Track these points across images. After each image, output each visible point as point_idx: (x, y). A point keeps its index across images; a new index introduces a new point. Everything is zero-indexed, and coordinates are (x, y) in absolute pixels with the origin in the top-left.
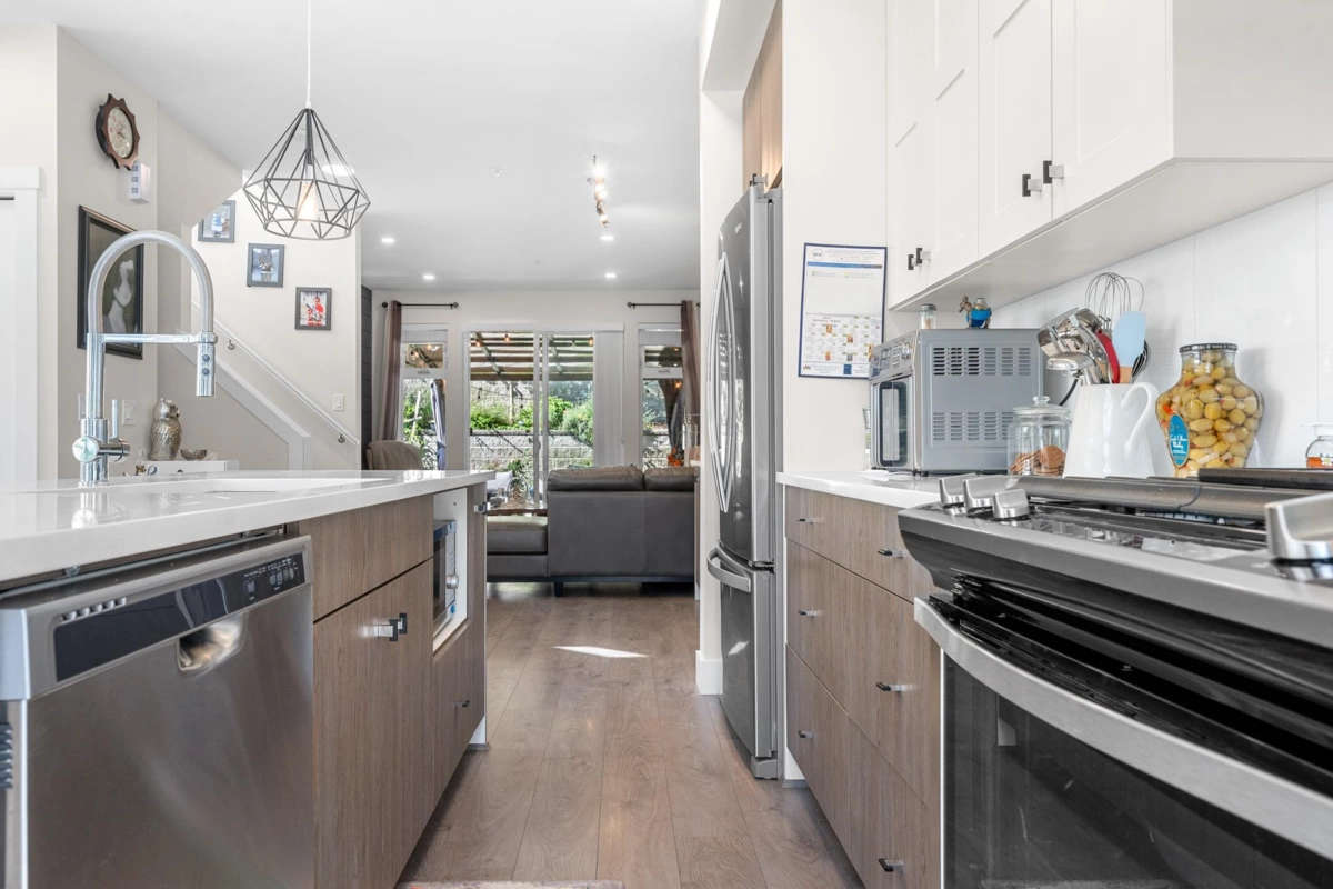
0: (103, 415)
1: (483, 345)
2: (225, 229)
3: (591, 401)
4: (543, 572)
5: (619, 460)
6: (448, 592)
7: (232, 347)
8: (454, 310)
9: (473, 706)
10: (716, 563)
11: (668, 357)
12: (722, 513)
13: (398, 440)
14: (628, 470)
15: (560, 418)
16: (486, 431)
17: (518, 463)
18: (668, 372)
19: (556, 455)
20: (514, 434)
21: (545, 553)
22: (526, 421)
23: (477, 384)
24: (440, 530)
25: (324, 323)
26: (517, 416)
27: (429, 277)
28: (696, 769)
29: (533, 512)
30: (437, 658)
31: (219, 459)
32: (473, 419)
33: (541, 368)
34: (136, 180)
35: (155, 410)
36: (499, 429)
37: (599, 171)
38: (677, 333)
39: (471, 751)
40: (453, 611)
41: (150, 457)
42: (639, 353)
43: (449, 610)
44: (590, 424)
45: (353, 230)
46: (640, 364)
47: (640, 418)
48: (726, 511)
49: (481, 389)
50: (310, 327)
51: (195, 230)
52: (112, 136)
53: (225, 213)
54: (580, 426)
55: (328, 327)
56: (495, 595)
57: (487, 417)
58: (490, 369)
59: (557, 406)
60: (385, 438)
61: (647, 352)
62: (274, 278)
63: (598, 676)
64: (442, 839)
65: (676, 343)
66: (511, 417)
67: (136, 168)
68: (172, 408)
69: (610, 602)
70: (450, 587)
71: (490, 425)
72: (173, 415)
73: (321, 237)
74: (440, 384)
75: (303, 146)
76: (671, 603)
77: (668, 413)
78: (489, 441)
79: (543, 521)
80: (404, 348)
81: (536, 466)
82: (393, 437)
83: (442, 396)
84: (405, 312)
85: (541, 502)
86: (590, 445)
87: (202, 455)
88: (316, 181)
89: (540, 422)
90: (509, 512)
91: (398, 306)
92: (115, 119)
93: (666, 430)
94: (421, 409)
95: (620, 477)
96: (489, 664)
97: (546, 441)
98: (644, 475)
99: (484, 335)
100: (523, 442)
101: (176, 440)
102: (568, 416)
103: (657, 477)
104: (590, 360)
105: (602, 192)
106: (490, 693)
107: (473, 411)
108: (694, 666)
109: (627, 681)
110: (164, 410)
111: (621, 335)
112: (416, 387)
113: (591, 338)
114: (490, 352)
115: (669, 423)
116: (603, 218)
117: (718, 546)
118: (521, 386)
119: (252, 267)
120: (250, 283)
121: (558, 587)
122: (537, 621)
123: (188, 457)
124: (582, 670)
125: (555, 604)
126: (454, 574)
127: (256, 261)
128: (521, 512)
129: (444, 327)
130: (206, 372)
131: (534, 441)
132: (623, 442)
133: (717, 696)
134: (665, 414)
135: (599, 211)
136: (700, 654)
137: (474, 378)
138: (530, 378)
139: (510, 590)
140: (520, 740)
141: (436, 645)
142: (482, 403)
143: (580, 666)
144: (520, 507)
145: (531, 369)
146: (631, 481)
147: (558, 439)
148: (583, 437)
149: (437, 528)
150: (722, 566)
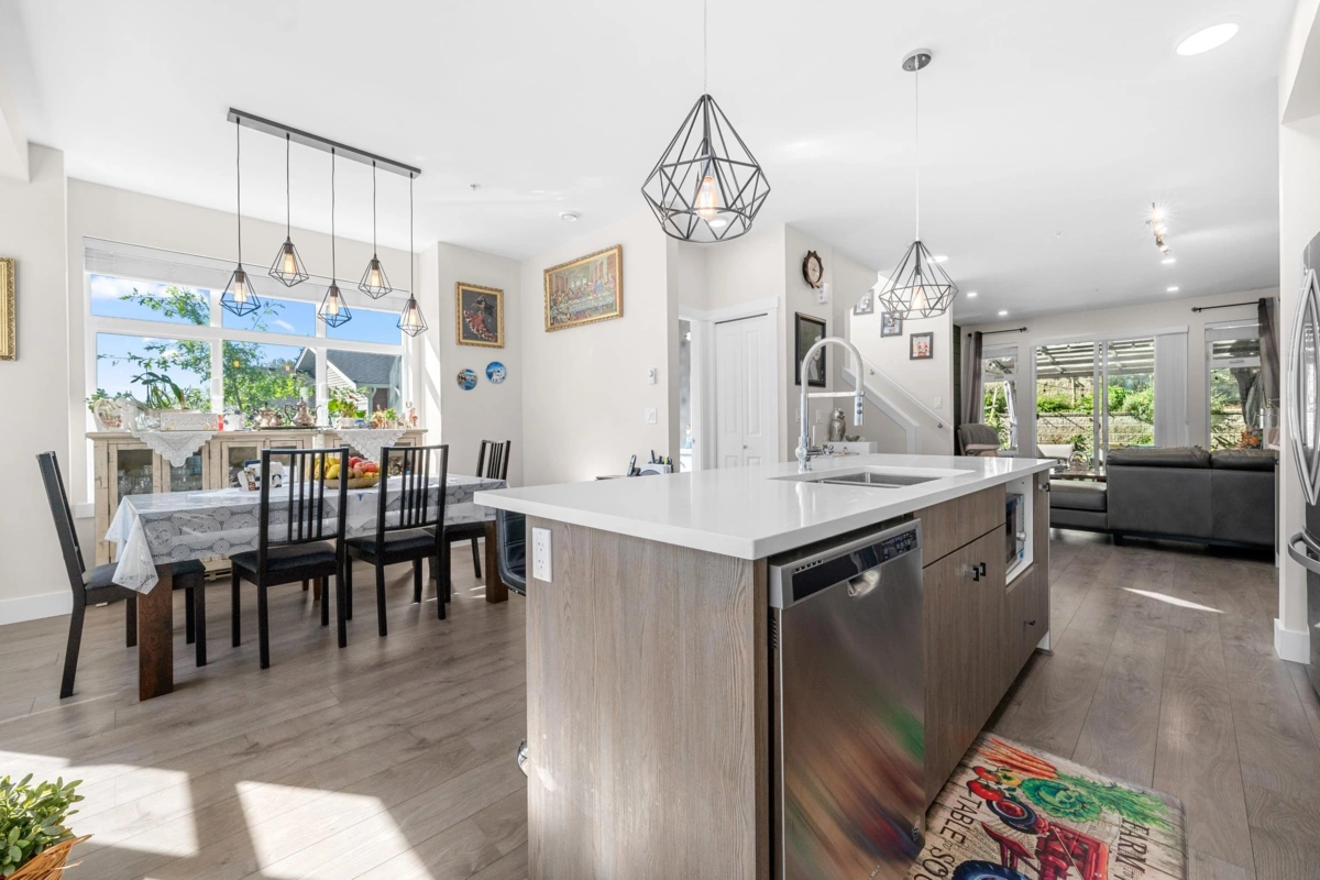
0: (808, 435)
1: (1047, 354)
2: (868, 306)
3: (1152, 389)
4: (1103, 525)
5: (1182, 441)
6: (1018, 544)
7: (873, 373)
8: (1023, 333)
9: (1040, 624)
10: (1300, 548)
11: (1241, 349)
12: (1308, 505)
13: (980, 423)
14: (1191, 450)
15: (1120, 403)
16: (1051, 414)
17: (1080, 436)
18: (1243, 362)
19: (1116, 431)
20: (1076, 416)
21: (1105, 511)
22: (1087, 405)
23: (1043, 381)
24: (1012, 502)
25: (928, 354)
26: (1079, 402)
27: (1003, 313)
28: (1273, 728)
29: (1093, 478)
30: (1010, 589)
31: (866, 441)
32: (1039, 406)
33: (1100, 367)
34: (822, 292)
35: (832, 414)
36: (1062, 412)
37: (1159, 213)
38: (1253, 328)
39: (1038, 652)
40: (1022, 556)
41: (830, 440)
42: (1206, 348)
43: (1019, 555)
44: (1152, 406)
45: (947, 310)
46: (1207, 358)
47: (1207, 399)
48: (1313, 503)
49: (1046, 385)
50: (919, 358)
51: (852, 311)
52: (810, 272)
53: (867, 296)
54: (1140, 409)
55: (931, 357)
56: (1059, 537)
57: (1051, 403)
58: (1055, 370)
59: (1117, 393)
60: (971, 422)
61: (1215, 345)
62: (897, 330)
63: (1157, 618)
64: (1013, 710)
65: (1253, 336)
66: (1073, 403)
67: (822, 286)
68: (841, 413)
69: (1171, 557)
70: (1019, 539)
71: (1054, 409)
72: (841, 417)
73: (925, 316)
74: (1013, 384)
75: (914, 265)
76: (1244, 567)
77: (1242, 394)
78: (1053, 421)
79: (1103, 487)
80: (985, 362)
81: (1096, 440)
82: (976, 421)
83: (1014, 391)
84: (984, 338)
85: (1101, 468)
86: (1151, 423)
87: (856, 439)
88: (922, 286)
89: (1100, 406)
90: (1071, 478)
91: (979, 336)
92: (812, 262)
93: (1240, 410)
94: (997, 399)
95: (1182, 456)
96: (1053, 590)
97: (1105, 421)
98: (1210, 455)
99: (1049, 347)
100: (1085, 422)
101: (843, 431)
102: (1128, 401)
103: (1227, 457)
104: (1151, 357)
105: (1162, 230)
106: (1053, 613)
107: (1040, 399)
108: (1273, 631)
109: (1189, 629)
110: (837, 414)
111: (1185, 336)
112: (994, 387)
113: (1152, 341)
114: (1054, 358)
115: (1244, 404)
116: (1163, 248)
117: (1303, 532)
118: (1082, 380)
119: (884, 325)
120: (883, 335)
121: (1118, 537)
122: (1096, 563)
123: (849, 440)
124: (1141, 610)
125: (1115, 553)
126: (1023, 531)
127: (886, 322)
128: (1082, 478)
129: (1015, 345)
130: (860, 412)
131: (1095, 421)
132: (1187, 423)
133: (1304, 666)
134: (1238, 395)
135: (1160, 243)
136: (1279, 624)
137: (1039, 377)
138: (1091, 374)
139: (1072, 535)
140: (1081, 655)
141: (1008, 580)
142: (1047, 393)
143: (1139, 606)
144: (1080, 473)
145: (1092, 368)
146: (1195, 459)
147: (1118, 419)
148: (1145, 416)
149: (1010, 500)
150: (1309, 551)
